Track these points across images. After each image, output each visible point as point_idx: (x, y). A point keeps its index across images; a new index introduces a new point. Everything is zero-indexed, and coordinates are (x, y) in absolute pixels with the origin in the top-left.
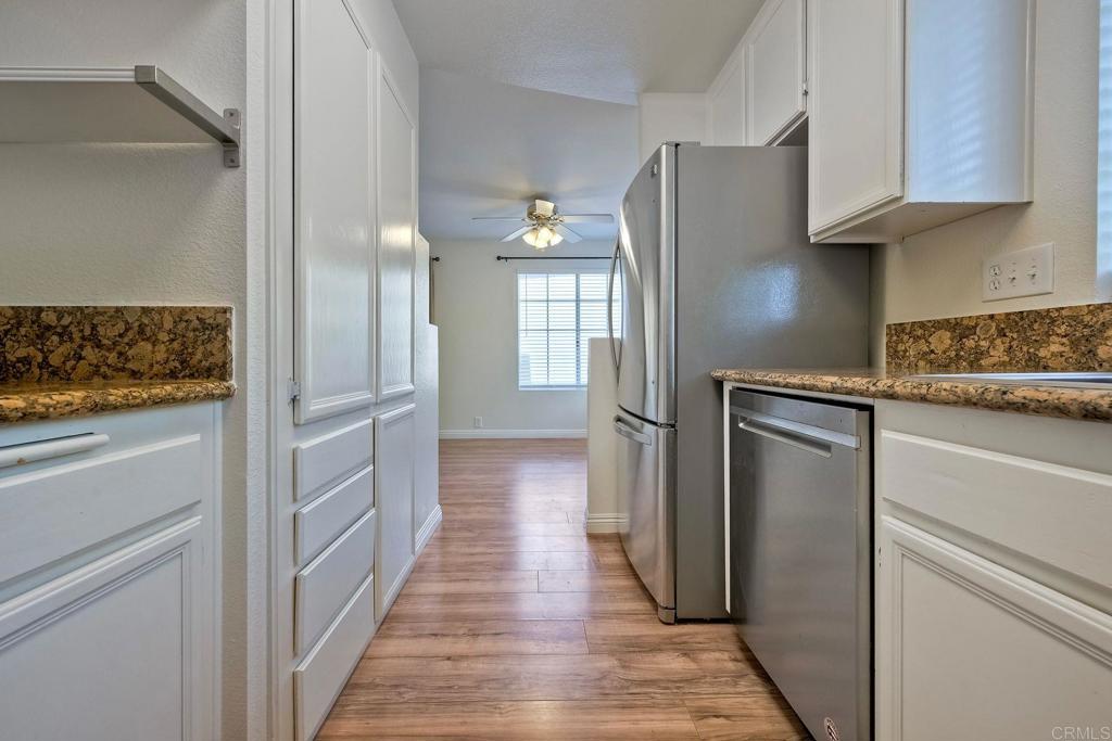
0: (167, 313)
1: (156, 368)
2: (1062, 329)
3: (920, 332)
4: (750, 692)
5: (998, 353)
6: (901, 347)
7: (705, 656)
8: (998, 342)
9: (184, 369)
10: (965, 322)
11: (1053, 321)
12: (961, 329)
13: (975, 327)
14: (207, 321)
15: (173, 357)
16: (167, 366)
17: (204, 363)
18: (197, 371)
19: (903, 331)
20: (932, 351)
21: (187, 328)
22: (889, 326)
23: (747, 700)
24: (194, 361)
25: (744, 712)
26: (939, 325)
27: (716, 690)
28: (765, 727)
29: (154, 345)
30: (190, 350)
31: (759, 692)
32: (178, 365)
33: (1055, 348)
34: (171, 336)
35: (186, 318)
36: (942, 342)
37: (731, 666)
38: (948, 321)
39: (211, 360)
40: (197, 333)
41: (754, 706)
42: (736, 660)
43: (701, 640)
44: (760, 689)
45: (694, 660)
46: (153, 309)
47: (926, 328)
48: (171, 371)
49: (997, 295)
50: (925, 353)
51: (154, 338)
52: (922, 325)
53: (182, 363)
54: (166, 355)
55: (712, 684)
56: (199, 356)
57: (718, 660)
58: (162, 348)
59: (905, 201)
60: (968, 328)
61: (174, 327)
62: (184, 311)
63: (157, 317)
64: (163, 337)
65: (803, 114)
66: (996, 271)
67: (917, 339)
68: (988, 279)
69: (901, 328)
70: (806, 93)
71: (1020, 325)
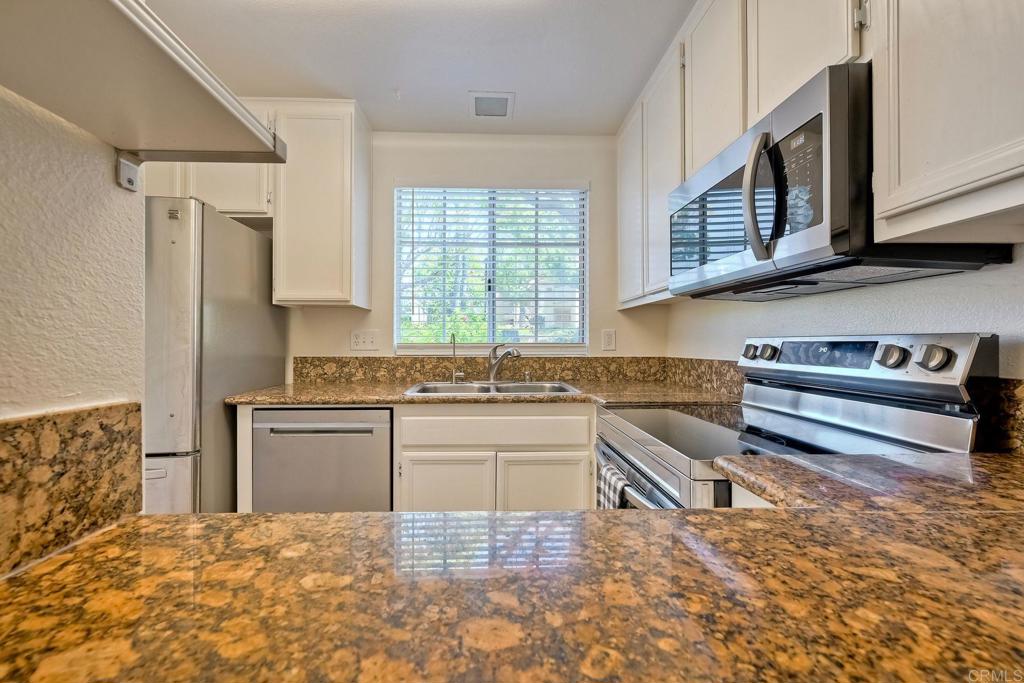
0: (47, 426)
1: (27, 539)
2: (384, 366)
3: (317, 363)
6: (304, 371)
8: (360, 370)
9: (80, 519)
10: (343, 359)
11: (381, 362)
12: (341, 363)
13: (349, 362)
14: (116, 428)
15: (60, 506)
16: (49, 528)
17: (111, 497)
18: (102, 514)
19: (306, 361)
20: (326, 374)
21: (84, 448)
22: (295, 358)
24: (97, 499)
26: (329, 358)
29: (21, 497)
30: (90, 484)
32: (69, 516)
33: (383, 373)
34: (58, 468)
35: (81, 430)
36: (331, 369)
38: (334, 358)
39: (122, 488)
40: (101, 452)
46: (18, 425)
47: (321, 361)
48: (58, 533)
49: (358, 348)
50: (321, 375)
51: (20, 483)
52: (319, 359)
53: (76, 510)
54: (46, 508)
56: (104, 488)
58: (40, 496)
59: (350, 304)
60: (345, 362)
61: (62, 450)
62: (78, 418)
63: (25, 440)
64: (41, 474)
65: (266, 213)
66: (357, 337)
67: (316, 366)
68: (353, 340)
69: (304, 360)
70: (269, 201)
71: (368, 363)
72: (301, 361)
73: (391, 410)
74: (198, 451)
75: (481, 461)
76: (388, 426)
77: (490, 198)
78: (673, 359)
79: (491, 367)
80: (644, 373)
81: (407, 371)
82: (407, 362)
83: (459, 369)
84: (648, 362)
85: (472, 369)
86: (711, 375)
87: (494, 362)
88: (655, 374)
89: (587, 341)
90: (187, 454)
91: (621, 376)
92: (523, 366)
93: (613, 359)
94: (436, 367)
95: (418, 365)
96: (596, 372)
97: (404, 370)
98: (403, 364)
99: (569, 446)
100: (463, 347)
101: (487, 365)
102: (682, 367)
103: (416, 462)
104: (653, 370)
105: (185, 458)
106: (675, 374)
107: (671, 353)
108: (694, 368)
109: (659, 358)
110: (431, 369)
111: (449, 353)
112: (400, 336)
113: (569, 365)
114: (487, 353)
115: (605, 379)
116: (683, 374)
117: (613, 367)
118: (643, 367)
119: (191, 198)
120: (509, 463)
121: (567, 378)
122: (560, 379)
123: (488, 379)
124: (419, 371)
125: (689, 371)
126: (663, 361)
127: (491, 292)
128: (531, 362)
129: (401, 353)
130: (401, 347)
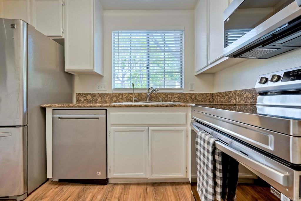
2: (109, 96)
3: (84, 95)
4: (68, 189)
5: (100, 100)
6: (80, 98)
7: (48, 194)
8: (100, 98)
10: (94, 94)
11: (107, 95)
12: (93, 95)
13: (96, 95)
19: (80, 95)
20: (87, 99)
22: (76, 93)
23: (69, 191)
25: (71, 193)
26: (88, 94)
27: (60, 196)
28: (78, 190)
31: (69, 188)
33: (108, 99)
36: (89, 97)
37: (57, 189)
38: (90, 93)
41: (72, 190)
42: (57, 188)
43: (41, 193)
44: (69, 187)
45: (46, 197)
47: (85, 95)
49: (99, 90)
52: (85, 94)
55: (58, 196)
57: (52, 192)
59: (94, 71)
60: (94, 95)
65: (62, 37)
66: (99, 86)
67: (84, 97)
68: (97, 87)
69: (79, 94)
70: (63, 32)
71: (103, 95)
72: (79, 95)
73: (106, 110)
74: (26, 125)
75: (142, 131)
76: (105, 116)
77: (147, 37)
78: (217, 93)
79: (147, 96)
80: (205, 99)
81: (117, 98)
82: (117, 95)
83: (136, 97)
84: (206, 95)
85: (140, 97)
86: (235, 97)
87: (148, 94)
88: (209, 99)
89: (183, 87)
90: (20, 126)
91: (196, 100)
92: (159, 96)
93: (193, 94)
94: (127, 97)
95: (121, 96)
96: (187, 99)
97: (115, 98)
98: (115, 96)
99: (178, 124)
100: (137, 89)
101: (146, 96)
102: (221, 96)
103: (116, 131)
104: (208, 98)
105: (19, 128)
106: (217, 99)
107: (215, 91)
108: (227, 95)
109: (211, 93)
110: (125, 98)
111: (132, 92)
112: (114, 86)
113: (177, 96)
114: (145, 92)
115: (190, 101)
116: (221, 98)
117: (193, 97)
118: (205, 97)
119: (21, 20)
120: (154, 131)
121: (176, 101)
122: (173, 101)
123: (146, 101)
124: (121, 98)
125: (224, 97)
126: (212, 94)
127: (148, 69)
128: (162, 95)
129: (115, 92)
130: (115, 90)
